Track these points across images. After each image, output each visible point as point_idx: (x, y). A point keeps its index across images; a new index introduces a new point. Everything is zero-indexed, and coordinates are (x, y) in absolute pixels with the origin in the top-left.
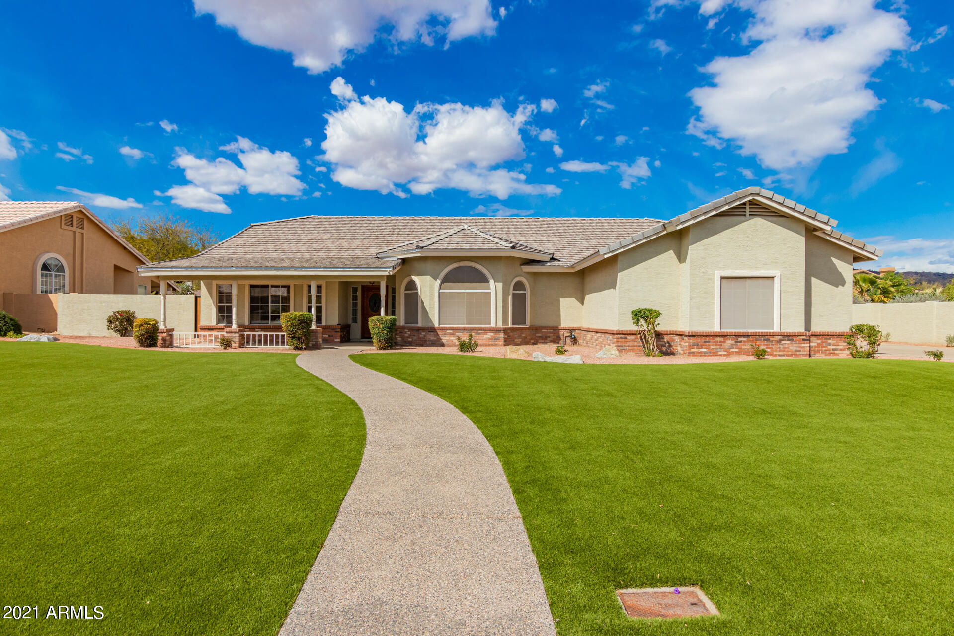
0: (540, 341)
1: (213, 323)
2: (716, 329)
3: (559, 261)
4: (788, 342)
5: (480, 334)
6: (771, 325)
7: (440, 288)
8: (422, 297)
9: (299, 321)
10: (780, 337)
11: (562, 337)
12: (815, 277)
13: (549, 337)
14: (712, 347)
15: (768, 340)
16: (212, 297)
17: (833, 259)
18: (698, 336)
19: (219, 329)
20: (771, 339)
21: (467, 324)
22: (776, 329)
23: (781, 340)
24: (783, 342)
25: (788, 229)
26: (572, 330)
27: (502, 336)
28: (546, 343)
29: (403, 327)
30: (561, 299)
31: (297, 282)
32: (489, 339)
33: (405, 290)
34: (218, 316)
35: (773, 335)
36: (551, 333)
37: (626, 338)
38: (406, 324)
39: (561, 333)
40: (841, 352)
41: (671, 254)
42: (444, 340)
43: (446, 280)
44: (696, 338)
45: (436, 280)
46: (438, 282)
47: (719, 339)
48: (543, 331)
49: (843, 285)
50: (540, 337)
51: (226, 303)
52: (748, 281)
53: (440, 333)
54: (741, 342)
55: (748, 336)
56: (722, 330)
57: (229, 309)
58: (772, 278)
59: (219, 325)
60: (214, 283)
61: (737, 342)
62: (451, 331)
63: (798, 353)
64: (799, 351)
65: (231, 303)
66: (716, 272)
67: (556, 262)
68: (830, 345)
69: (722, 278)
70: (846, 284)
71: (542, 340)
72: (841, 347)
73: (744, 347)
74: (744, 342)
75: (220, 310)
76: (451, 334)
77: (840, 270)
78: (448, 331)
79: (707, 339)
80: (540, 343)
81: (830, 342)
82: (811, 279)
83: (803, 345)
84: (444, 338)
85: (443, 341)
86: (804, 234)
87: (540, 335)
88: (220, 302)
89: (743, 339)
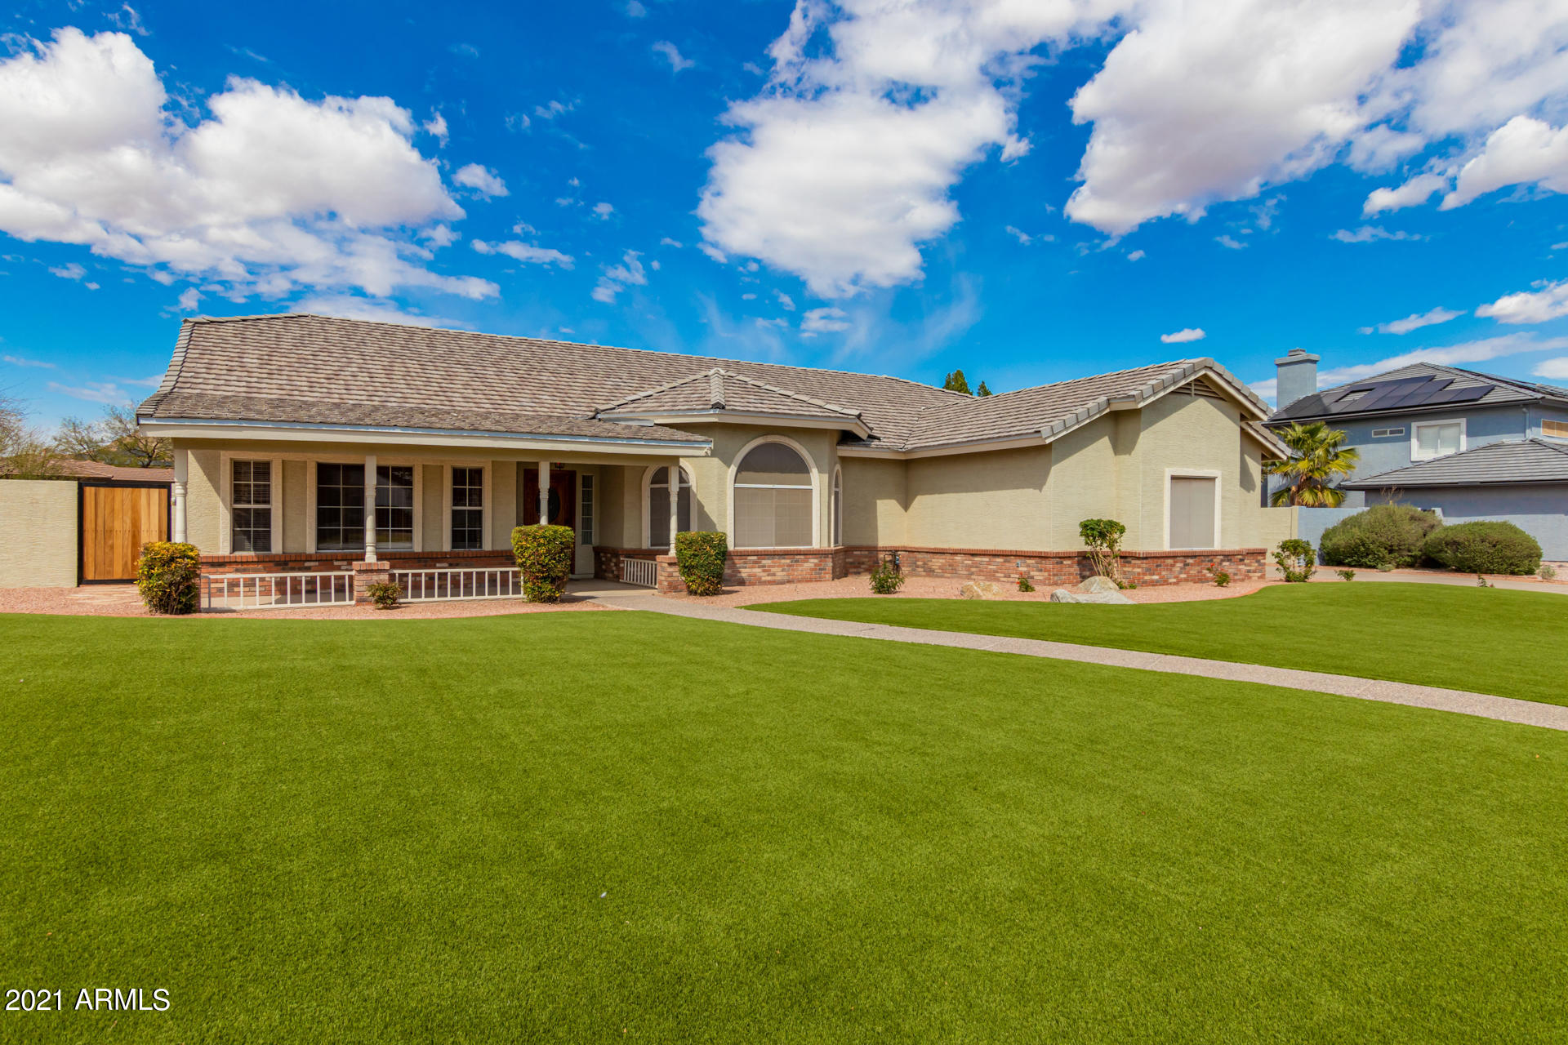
0: (851, 570)
1: (224, 549)
2: (1166, 547)
3: (879, 439)
4: (1227, 563)
5: (797, 561)
6: (1212, 543)
7: (737, 481)
8: (699, 497)
9: (561, 543)
11: (881, 563)
13: (863, 563)
14: (1163, 573)
16: (217, 490)
18: (1151, 557)
19: (242, 563)
21: (776, 545)
22: (1217, 546)
23: (1222, 561)
24: (1224, 564)
26: (894, 552)
27: (829, 564)
28: (859, 573)
29: (646, 550)
30: (878, 502)
31: (430, 460)
32: (812, 570)
33: (652, 483)
34: (234, 534)
35: (1215, 554)
36: (866, 556)
37: (1062, 563)
38: (652, 545)
39: (881, 556)
41: (1104, 443)
42: (744, 573)
43: (744, 467)
44: (1150, 560)
45: (729, 467)
46: (733, 469)
47: (1170, 561)
48: (855, 553)
49: (1254, 490)
50: (851, 563)
51: (256, 502)
52: (1195, 484)
53: (738, 562)
54: (1188, 565)
55: (1195, 556)
56: (1171, 549)
57: (264, 517)
58: (1213, 479)
59: (237, 553)
60: (226, 457)
61: (1186, 565)
62: (755, 558)
63: (1235, 577)
65: (268, 502)
66: (1167, 469)
67: (875, 443)
69: (1174, 478)
70: (1256, 489)
71: (855, 567)
73: (1191, 572)
74: (1192, 565)
75: (239, 519)
76: (755, 562)
78: (749, 558)
79: (1159, 561)
80: (852, 573)
83: (1241, 567)
84: (743, 570)
85: (744, 575)
86: (1239, 424)
87: (851, 560)
88: (237, 501)
89: (1190, 561)
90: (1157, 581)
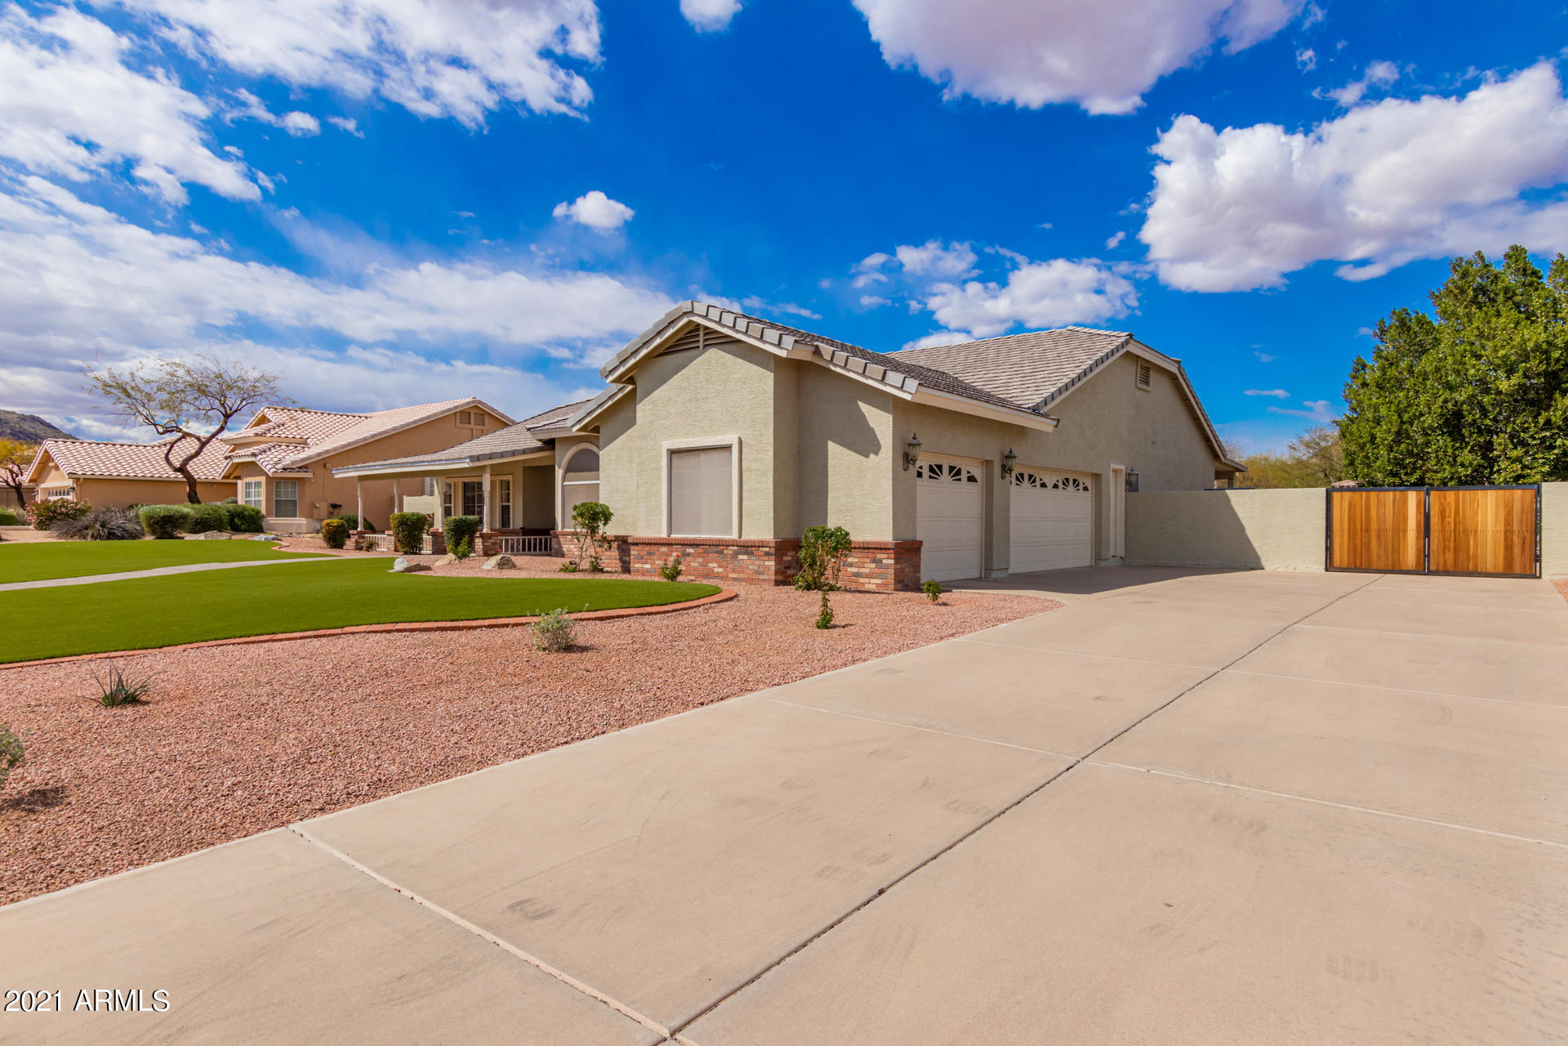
2: (662, 533)
4: (745, 557)
6: (729, 529)
7: (564, 480)
10: (735, 548)
12: (834, 442)
15: (721, 552)
17: (860, 403)
18: (643, 544)
20: (725, 552)
22: (733, 534)
23: (736, 554)
24: (740, 557)
25: (751, 362)
35: (725, 544)
40: (867, 580)
43: (569, 469)
44: (641, 546)
47: (664, 549)
49: (877, 454)
52: (703, 456)
54: (689, 555)
55: (698, 545)
56: (673, 536)
58: (728, 449)
61: (684, 554)
63: (761, 577)
64: (763, 573)
66: (662, 444)
68: (851, 565)
69: (672, 453)
70: (882, 450)
72: (867, 571)
77: (872, 425)
79: (654, 548)
81: (850, 560)
82: (827, 444)
83: (767, 563)
86: (773, 367)
89: (690, 550)
90: (647, 571)
